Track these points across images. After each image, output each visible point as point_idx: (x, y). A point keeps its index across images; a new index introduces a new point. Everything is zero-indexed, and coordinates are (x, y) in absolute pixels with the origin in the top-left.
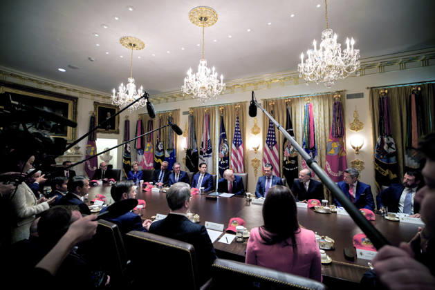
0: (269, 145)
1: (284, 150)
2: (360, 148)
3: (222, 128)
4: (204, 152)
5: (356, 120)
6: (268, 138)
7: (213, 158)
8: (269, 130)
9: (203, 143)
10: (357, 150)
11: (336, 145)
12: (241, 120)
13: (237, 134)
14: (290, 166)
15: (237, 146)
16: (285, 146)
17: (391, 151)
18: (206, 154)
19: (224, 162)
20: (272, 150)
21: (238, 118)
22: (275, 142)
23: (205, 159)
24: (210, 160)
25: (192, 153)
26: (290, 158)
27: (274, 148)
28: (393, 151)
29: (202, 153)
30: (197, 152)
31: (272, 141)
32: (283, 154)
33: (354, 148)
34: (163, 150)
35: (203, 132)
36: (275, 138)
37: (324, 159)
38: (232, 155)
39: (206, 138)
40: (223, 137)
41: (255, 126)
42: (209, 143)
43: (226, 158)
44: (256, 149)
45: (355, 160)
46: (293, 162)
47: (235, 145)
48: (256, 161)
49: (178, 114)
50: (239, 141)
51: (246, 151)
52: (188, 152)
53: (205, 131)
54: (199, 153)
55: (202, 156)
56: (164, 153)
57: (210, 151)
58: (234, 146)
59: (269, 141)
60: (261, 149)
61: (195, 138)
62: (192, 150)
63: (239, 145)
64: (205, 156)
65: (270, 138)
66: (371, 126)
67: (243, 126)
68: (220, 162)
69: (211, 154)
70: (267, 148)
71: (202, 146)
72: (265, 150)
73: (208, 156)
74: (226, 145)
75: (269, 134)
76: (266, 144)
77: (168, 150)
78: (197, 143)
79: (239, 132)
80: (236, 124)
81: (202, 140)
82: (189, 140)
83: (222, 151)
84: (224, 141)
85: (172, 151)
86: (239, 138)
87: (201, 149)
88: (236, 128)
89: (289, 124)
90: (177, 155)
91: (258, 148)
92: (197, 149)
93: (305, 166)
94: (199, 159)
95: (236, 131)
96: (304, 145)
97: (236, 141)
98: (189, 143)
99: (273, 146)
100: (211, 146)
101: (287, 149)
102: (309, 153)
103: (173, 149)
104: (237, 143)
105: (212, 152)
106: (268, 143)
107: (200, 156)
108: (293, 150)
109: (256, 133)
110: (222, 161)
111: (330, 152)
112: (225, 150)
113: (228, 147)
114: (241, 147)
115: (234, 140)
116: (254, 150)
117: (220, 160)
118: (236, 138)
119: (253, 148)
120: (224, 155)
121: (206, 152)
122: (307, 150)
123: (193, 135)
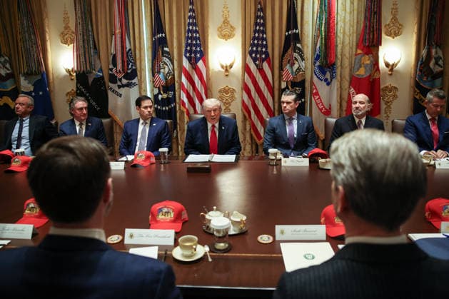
0: (255, 60)
1: (281, 69)
2: (396, 65)
3: (158, 26)
4: (120, 76)
5: (395, 19)
6: (252, 45)
7: (140, 88)
8: (255, 31)
9: (114, 57)
10: (391, 69)
11: (367, 60)
12: (197, 6)
13: (192, 38)
15: (193, 62)
16: (285, 62)
17: (438, 69)
18: (124, 81)
19: (165, 96)
20: (261, 70)
21: (192, 3)
22: (266, 53)
23: (122, 91)
24: (134, 94)
25: (90, 80)
26: (294, 84)
27: (265, 66)
28: (440, 69)
29: (113, 79)
30: (102, 78)
31: (261, 53)
32: (281, 76)
35: (113, 34)
36: (266, 46)
37: (346, 84)
38: (184, 80)
39: (123, 47)
40: (159, 44)
41: (226, 22)
42: (129, 58)
43: (169, 86)
44: (227, 69)
45: (387, 84)
46: (298, 90)
47: (189, 59)
48: (227, 90)
50: (195, 52)
52: (81, 77)
53: (118, 31)
54: (106, 79)
55: (114, 86)
56: (17, 82)
57: (132, 74)
58: (186, 63)
59: (256, 52)
60: (238, 67)
61: (95, 48)
62: (91, 72)
63: (197, 60)
64: (119, 87)
65: (257, 45)
66: (416, 30)
67: (203, 21)
68: (156, 96)
69: (135, 81)
70: (253, 67)
71: (115, 64)
72: (246, 69)
73: (129, 85)
74: (166, 60)
75: (254, 38)
76: (248, 57)
77: (27, 75)
78: (99, 58)
79: (197, 32)
80: (190, 17)
81: (113, 51)
82: (82, 51)
83: (159, 72)
84: (164, 52)
85: (39, 77)
86: (196, 45)
87: (111, 70)
88: (189, 24)
89: (292, 19)
90: (51, 85)
91: (231, 67)
92: (101, 70)
93: (317, 97)
94: (110, 93)
95: (189, 31)
96: (317, 59)
97: (190, 52)
98: (83, 60)
99: (263, 60)
100: (135, 64)
101: (288, 67)
102: (324, 73)
103: (39, 72)
104: (193, 55)
105: (136, 75)
106: (253, 55)
107: (110, 84)
108: (299, 69)
109: (226, 37)
110: (159, 93)
111: (358, 73)
112: (167, 70)
113: (173, 64)
114: (200, 64)
115: (186, 49)
116: (223, 70)
117: (156, 91)
118: (191, 45)
119: (222, 67)
120: (163, 82)
121: (124, 77)
122: (322, 69)
123: (88, 41)
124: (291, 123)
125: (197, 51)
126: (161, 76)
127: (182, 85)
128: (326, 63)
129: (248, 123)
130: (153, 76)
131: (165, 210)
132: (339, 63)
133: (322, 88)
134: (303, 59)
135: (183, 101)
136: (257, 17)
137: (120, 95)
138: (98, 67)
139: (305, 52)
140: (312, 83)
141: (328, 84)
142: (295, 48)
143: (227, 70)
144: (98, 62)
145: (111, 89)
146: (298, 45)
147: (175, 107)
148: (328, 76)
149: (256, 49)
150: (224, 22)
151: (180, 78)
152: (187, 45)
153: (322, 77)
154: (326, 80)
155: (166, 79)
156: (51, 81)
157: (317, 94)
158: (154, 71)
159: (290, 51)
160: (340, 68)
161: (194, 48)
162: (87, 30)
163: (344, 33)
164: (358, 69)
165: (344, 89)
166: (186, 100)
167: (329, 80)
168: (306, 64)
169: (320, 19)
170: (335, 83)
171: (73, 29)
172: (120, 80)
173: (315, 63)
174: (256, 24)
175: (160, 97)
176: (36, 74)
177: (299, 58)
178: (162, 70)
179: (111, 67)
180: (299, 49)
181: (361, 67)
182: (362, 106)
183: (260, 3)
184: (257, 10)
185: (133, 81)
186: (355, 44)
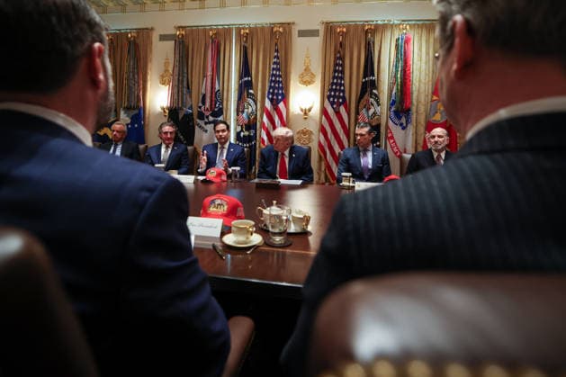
0: (332, 104)
1: (357, 113)
3: (245, 70)
4: (207, 113)
6: (330, 90)
8: (334, 77)
9: (204, 96)
12: (281, 54)
13: (275, 82)
15: (275, 103)
16: (361, 106)
18: (211, 119)
19: (247, 133)
20: (338, 113)
21: (277, 51)
22: (344, 98)
23: (208, 127)
25: (181, 116)
27: (342, 109)
29: (201, 116)
30: (192, 114)
31: (339, 97)
32: (356, 119)
35: (205, 76)
36: (343, 91)
37: (422, 129)
38: (265, 119)
39: (213, 87)
40: (245, 87)
41: (307, 70)
42: (217, 98)
43: (251, 125)
44: (306, 112)
47: (272, 100)
48: (305, 132)
49: (149, 38)
50: (278, 94)
51: (290, 114)
52: (173, 113)
53: (209, 73)
54: (195, 116)
55: (201, 122)
56: (118, 115)
57: (218, 112)
58: (268, 104)
59: (334, 97)
60: (316, 111)
61: (188, 88)
62: (181, 109)
63: (278, 102)
64: (206, 123)
65: (335, 90)
67: (286, 66)
68: (238, 134)
69: (221, 118)
70: (330, 110)
71: (204, 103)
72: (324, 112)
74: (251, 101)
75: (333, 84)
76: (327, 103)
77: (127, 109)
78: (191, 97)
79: (280, 76)
80: (275, 63)
81: (203, 91)
82: (176, 90)
83: (243, 112)
84: (249, 94)
85: (136, 112)
86: (278, 88)
87: (200, 107)
88: (273, 69)
89: (370, 67)
90: (147, 120)
91: (310, 110)
92: (191, 108)
93: (392, 141)
94: (197, 128)
95: (273, 75)
96: (392, 104)
97: (273, 94)
98: (176, 97)
99: (339, 104)
100: (222, 103)
101: (364, 111)
102: (400, 118)
103: (138, 107)
104: (275, 97)
105: (222, 113)
106: (331, 99)
107: (198, 121)
108: (375, 113)
109: (307, 83)
110: (242, 131)
111: (434, 119)
112: (250, 110)
113: (256, 104)
114: (281, 105)
115: (269, 92)
116: (302, 113)
117: (239, 129)
118: (274, 88)
119: (302, 110)
120: (246, 121)
121: (212, 115)
122: (398, 114)
123: (183, 81)
124: (365, 155)
125: (279, 93)
126: (244, 115)
127: (263, 124)
128: (402, 107)
129: (323, 163)
130: (238, 115)
131: (218, 202)
132: (414, 109)
133: (397, 131)
134: (379, 105)
135: (263, 140)
136: (336, 65)
137: (206, 131)
138: (189, 105)
139: (381, 98)
140: (387, 127)
141: (404, 128)
142: (372, 93)
143: (305, 114)
144: (189, 99)
145: (198, 125)
146: (375, 91)
147: (255, 144)
148: (403, 120)
149: (334, 94)
150: (305, 70)
151: (262, 118)
152: (270, 87)
153: (397, 122)
154: (401, 125)
155: (249, 118)
156: (147, 116)
157: (392, 137)
158: (239, 111)
159: (366, 97)
160: (415, 114)
161: (276, 91)
162: (183, 72)
163: (420, 81)
164: (434, 115)
165: (419, 133)
166: (265, 138)
167: (405, 125)
168: (382, 109)
169: (397, 67)
170: (411, 129)
171: (171, 72)
172: (207, 117)
173: (391, 108)
174: (335, 71)
175: (242, 134)
176: (134, 109)
177: (375, 103)
178: (246, 110)
179: (200, 104)
180: (376, 95)
181: (436, 112)
182: (441, 140)
183: (339, 52)
184: (336, 58)
185: (219, 119)
186: (430, 91)
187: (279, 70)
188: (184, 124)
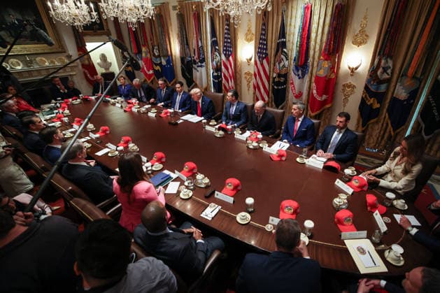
0: (259, 57)
1: (274, 65)
2: (356, 68)
3: (214, 34)
4: (197, 61)
6: (259, 48)
7: (207, 68)
8: (261, 39)
9: (194, 50)
10: (352, 71)
11: (326, 64)
13: (227, 42)
14: (278, 84)
15: (227, 56)
16: (276, 60)
17: (386, 76)
18: (199, 64)
19: (216, 74)
20: (262, 64)
21: (227, 20)
22: (266, 54)
23: (199, 69)
24: (203, 70)
25: (186, 61)
26: (279, 75)
27: (265, 61)
28: (387, 76)
29: (195, 62)
31: (263, 53)
32: (274, 69)
33: (349, 68)
34: (159, 56)
36: (266, 49)
38: (223, 67)
39: (198, 45)
40: (214, 43)
42: (201, 50)
43: (219, 69)
44: (249, 61)
45: (348, 82)
46: (282, 80)
47: (225, 55)
48: (248, 74)
50: (228, 51)
51: (238, 63)
52: (182, 60)
54: (192, 61)
56: (161, 59)
57: (203, 60)
58: (223, 57)
60: (253, 61)
61: (187, 44)
62: (185, 58)
63: (229, 56)
64: (198, 66)
65: (261, 48)
67: (235, 30)
68: (213, 74)
69: (204, 64)
70: (258, 62)
71: (195, 54)
73: (201, 66)
74: (218, 54)
75: (260, 43)
76: (257, 55)
77: (164, 56)
78: (189, 50)
79: (229, 39)
81: (194, 47)
84: (216, 49)
85: (167, 58)
86: (229, 47)
88: (226, 34)
89: (283, 33)
90: (174, 62)
91: (251, 60)
92: (190, 57)
93: (292, 86)
94: (194, 70)
97: (226, 50)
99: (263, 58)
100: (204, 55)
101: (278, 64)
102: (298, 71)
103: (167, 56)
104: (227, 53)
105: (205, 61)
106: (259, 54)
107: (194, 65)
108: (284, 66)
109: (249, 40)
111: (320, 73)
112: (217, 59)
113: (220, 57)
114: (231, 58)
115: (224, 49)
116: (247, 62)
118: (226, 47)
119: (246, 60)
120: (216, 66)
121: (199, 62)
122: (297, 68)
123: (184, 40)
126: (215, 62)
128: (302, 64)
133: (296, 81)
134: (287, 59)
136: (262, 29)
137: (198, 71)
138: (189, 55)
139: (290, 55)
141: (300, 79)
142: (283, 51)
145: (194, 67)
146: (285, 50)
147: (221, 80)
148: (300, 72)
150: (248, 31)
153: (296, 73)
154: (298, 75)
155: (217, 64)
157: (293, 83)
158: (212, 61)
159: (279, 54)
160: (311, 67)
167: (301, 75)
168: (289, 63)
170: (307, 78)
174: (261, 34)
177: (284, 58)
178: (215, 59)
180: (285, 52)
181: (321, 69)
183: (264, 20)
184: (262, 24)
187: (228, 34)
188: (188, 67)
